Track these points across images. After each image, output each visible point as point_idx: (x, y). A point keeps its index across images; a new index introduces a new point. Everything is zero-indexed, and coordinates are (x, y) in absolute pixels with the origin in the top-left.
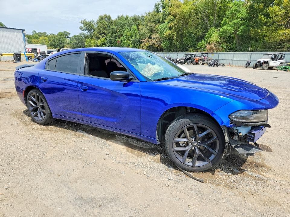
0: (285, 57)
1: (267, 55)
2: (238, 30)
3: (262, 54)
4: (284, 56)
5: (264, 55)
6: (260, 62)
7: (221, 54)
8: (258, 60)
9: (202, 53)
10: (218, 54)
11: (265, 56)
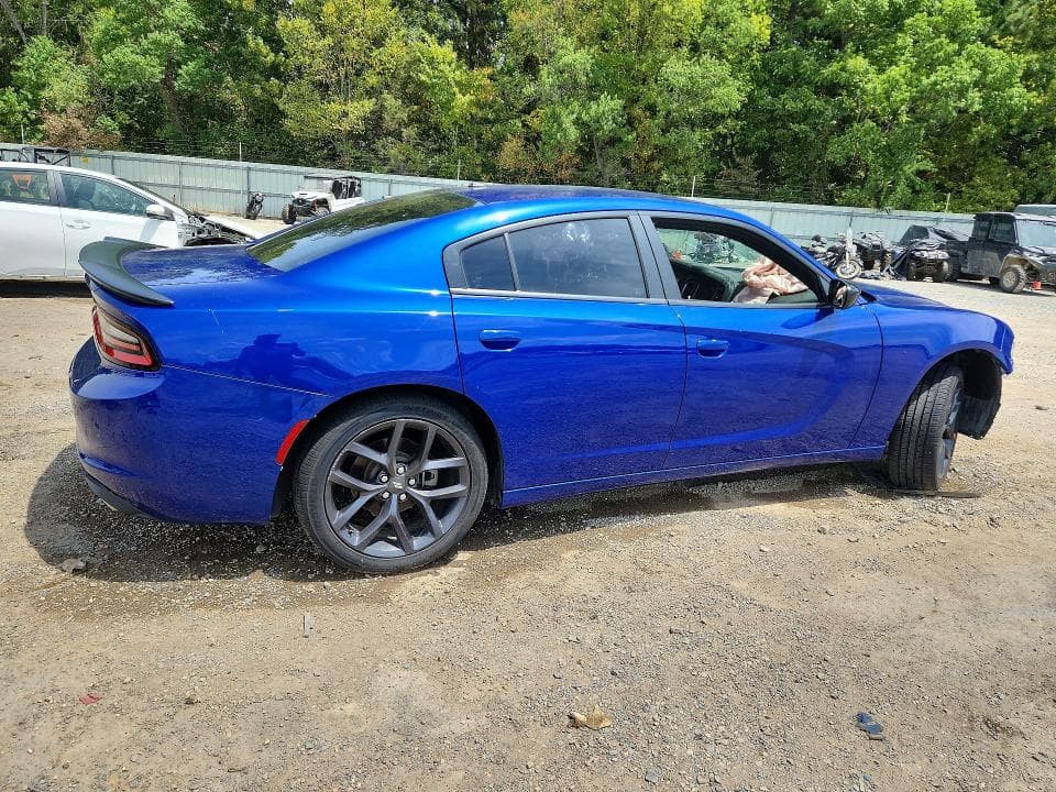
0: (363, 188)
1: (315, 181)
2: (178, 75)
3: (299, 173)
4: (359, 185)
5: (306, 177)
6: (304, 201)
7: (119, 158)
8: (297, 195)
9: (36, 150)
10: (106, 157)
11: (308, 181)
